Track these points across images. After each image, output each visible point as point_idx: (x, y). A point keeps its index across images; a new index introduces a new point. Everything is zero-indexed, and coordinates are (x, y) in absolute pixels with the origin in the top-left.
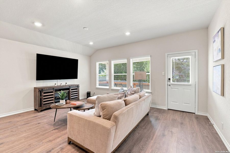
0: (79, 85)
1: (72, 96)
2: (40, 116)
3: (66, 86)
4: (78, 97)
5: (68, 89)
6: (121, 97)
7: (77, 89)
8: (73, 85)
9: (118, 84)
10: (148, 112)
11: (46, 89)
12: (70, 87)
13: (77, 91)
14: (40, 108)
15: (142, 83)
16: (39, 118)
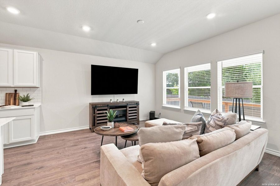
0: (139, 102)
1: (130, 116)
2: (91, 138)
3: (123, 102)
4: (137, 117)
5: (125, 107)
6: (193, 132)
7: (136, 107)
8: (131, 102)
9: (195, 103)
10: (258, 166)
11: (99, 106)
12: (127, 104)
13: (136, 110)
14: (93, 127)
15: (241, 103)
16: (89, 140)
